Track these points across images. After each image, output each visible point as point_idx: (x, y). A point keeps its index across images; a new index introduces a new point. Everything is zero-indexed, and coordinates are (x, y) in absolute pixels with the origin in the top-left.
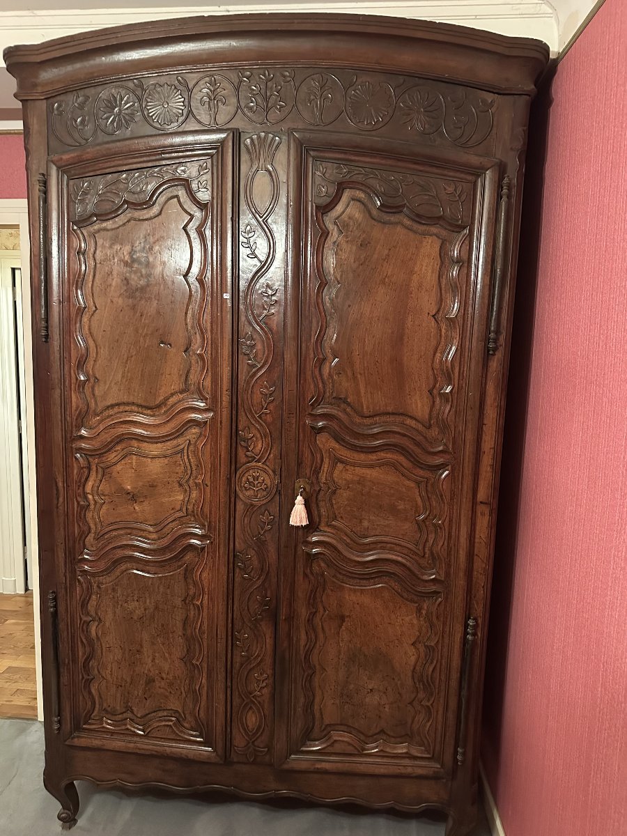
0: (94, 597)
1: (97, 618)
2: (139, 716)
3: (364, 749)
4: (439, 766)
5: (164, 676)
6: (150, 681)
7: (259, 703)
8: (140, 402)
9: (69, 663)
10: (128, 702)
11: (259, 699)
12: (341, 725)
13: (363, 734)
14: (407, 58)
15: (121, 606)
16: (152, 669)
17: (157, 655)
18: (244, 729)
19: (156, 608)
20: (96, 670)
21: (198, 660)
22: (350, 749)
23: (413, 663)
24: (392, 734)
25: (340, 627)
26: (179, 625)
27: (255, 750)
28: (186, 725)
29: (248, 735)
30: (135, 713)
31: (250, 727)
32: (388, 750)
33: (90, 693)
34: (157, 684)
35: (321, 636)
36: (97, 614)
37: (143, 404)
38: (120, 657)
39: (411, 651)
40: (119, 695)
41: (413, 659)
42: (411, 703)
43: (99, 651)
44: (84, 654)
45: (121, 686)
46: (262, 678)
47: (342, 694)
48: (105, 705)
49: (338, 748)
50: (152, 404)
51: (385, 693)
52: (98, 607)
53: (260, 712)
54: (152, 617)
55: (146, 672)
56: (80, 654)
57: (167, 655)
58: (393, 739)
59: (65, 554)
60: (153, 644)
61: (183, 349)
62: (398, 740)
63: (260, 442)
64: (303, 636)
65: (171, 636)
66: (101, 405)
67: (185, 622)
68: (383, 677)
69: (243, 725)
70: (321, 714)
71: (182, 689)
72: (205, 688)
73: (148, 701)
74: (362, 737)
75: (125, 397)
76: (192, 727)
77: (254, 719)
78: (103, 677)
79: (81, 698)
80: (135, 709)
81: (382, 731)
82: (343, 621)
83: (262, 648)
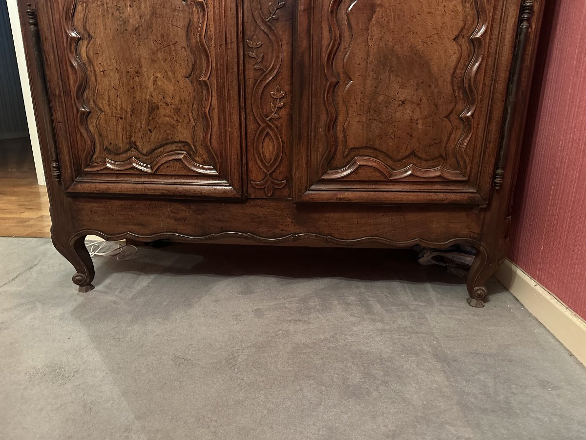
0: (79, 7)
1: (86, 36)
2: (144, 152)
3: (391, 175)
4: (475, 191)
5: (169, 100)
6: (153, 109)
7: (277, 127)
9: (60, 95)
10: (131, 136)
11: (276, 123)
12: (366, 148)
13: (390, 157)
15: (112, 14)
16: (154, 94)
17: (158, 75)
18: (261, 161)
19: (154, 13)
20: (92, 102)
21: (205, 76)
22: (376, 176)
23: (453, 64)
24: (424, 156)
25: (370, 20)
26: (182, 33)
27: (272, 183)
28: (197, 159)
29: (265, 167)
30: (140, 149)
31: (268, 157)
32: (418, 174)
33: (88, 130)
34: (162, 111)
35: (347, 34)
36: (85, 29)
38: (117, 81)
39: (453, 48)
40: (120, 129)
41: (454, 58)
42: (447, 117)
43: (93, 77)
44: (75, 81)
45: (121, 118)
46: (279, 96)
47: (369, 109)
48: (106, 143)
49: (363, 175)
51: (418, 105)
52: (86, 17)
53: (277, 139)
54: (150, 26)
55: (148, 97)
56: (72, 82)
57: (170, 74)
58: (424, 163)
60: (153, 61)
62: (430, 163)
64: (326, 33)
65: (173, 48)
67: (189, 27)
68: (417, 84)
69: (259, 154)
70: (345, 136)
71: (190, 115)
72: (216, 110)
73: (153, 133)
74: (390, 162)
76: (204, 161)
77: (271, 147)
78: (100, 109)
79: (79, 136)
80: (139, 145)
81: (413, 154)
82: (374, 12)
83: (278, 57)
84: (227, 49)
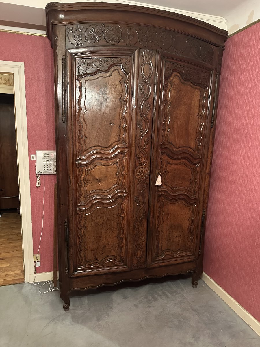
0: (83, 219)
1: (84, 227)
2: (100, 260)
3: (174, 256)
4: (194, 257)
5: (110, 244)
6: (104, 247)
7: (142, 247)
8: (102, 146)
9: (73, 246)
10: (96, 256)
11: (141, 246)
12: (167, 249)
13: (173, 251)
14: (191, 31)
15: (94, 221)
16: (105, 242)
17: (107, 237)
18: (137, 257)
19: (108, 220)
20: (83, 247)
21: (122, 236)
22: (170, 257)
23: (188, 226)
24: (182, 250)
25: (168, 217)
26: (116, 224)
27: (140, 264)
28: (117, 260)
29: (138, 259)
30: (99, 260)
31: (139, 256)
32: (181, 255)
33: (81, 256)
34: (107, 247)
35: (162, 221)
36: (84, 225)
37: (104, 146)
38: (93, 240)
39: (188, 222)
40: (92, 254)
41: (188, 224)
42: (187, 239)
43: (85, 239)
44: (79, 241)
45: (93, 251)
46: (143, 239)
47: (168, 239)
48: (87, 259)
49: (166, 257)
50: (107, 146)
51: (180, 237)
52: (85, 222)
53: (142, 250)
54: (106, 223)
55: (103, 244)
56: (78, 242)
57: (111, 236)
58: (182, 251)
59: (73, 204)
60: (106, 233)
61: (118, 126)
62: (183, 251)
63: (144, 158)
64: (157, 222)
65: (113, 229)
66: (88, 147)
67: (118, 223)
68: (180, 232)
69: (136, 256)
70: (161, 247)
71: (116, 247)
72: (125, 245)
73: (104, 254)
74: (173, 252)
75: (97, 144)
76: (119, 260)
77: (140, 253)
78: (86, 249)
79: (77, 258)
80: (98, 258)
81: (179, 249)
82: (169, 215)
83: (143, 228)
84: (130, 228)
